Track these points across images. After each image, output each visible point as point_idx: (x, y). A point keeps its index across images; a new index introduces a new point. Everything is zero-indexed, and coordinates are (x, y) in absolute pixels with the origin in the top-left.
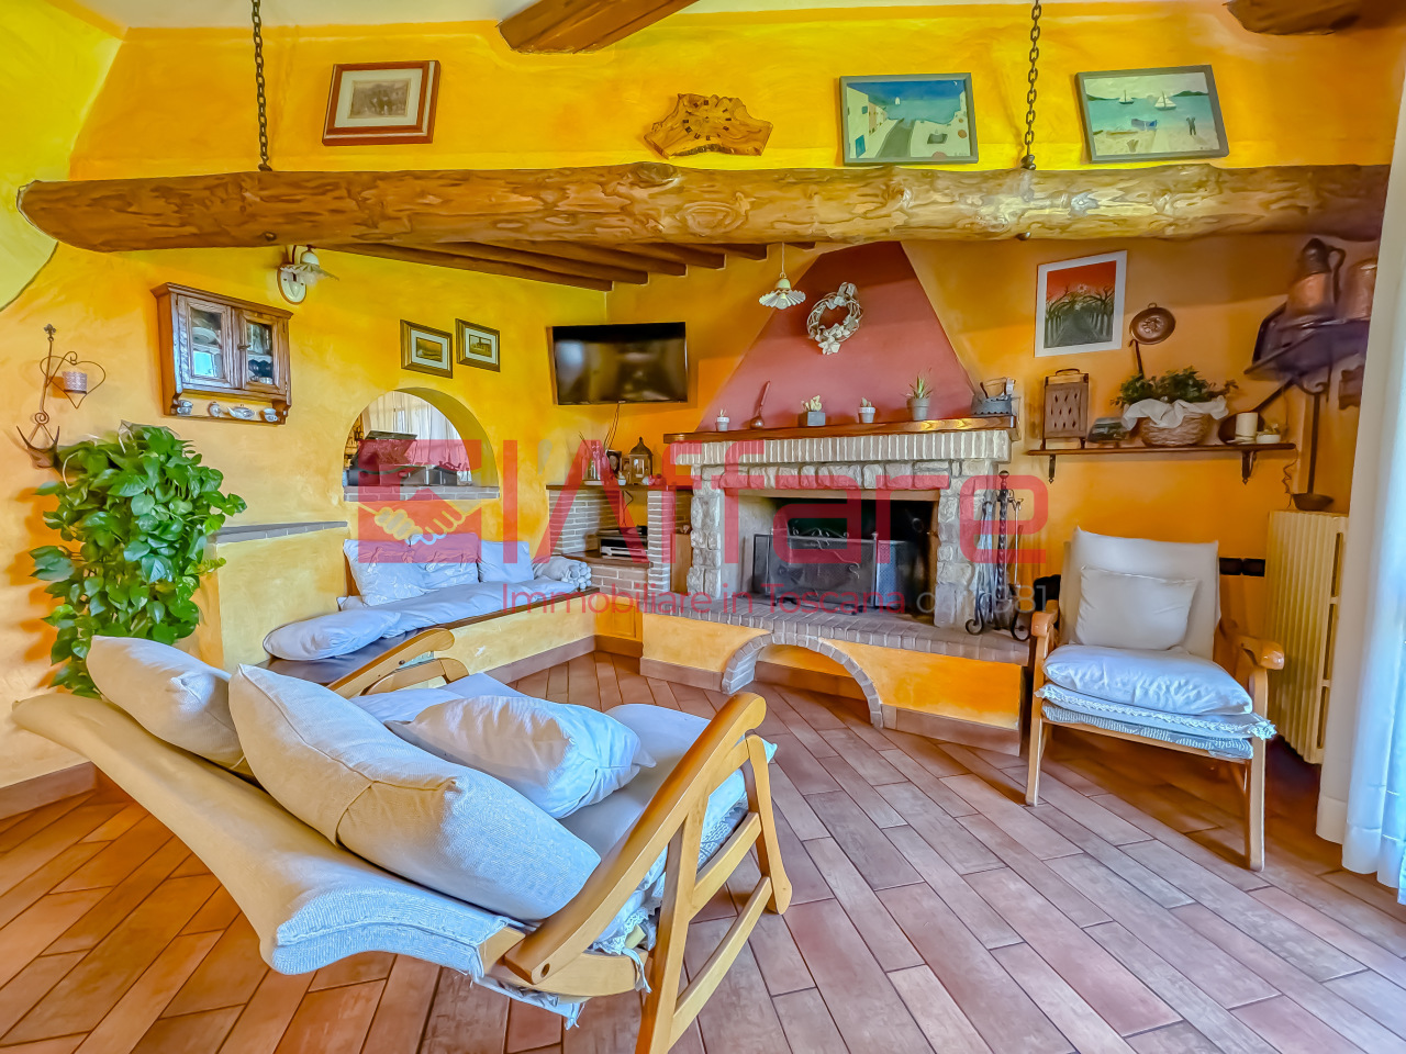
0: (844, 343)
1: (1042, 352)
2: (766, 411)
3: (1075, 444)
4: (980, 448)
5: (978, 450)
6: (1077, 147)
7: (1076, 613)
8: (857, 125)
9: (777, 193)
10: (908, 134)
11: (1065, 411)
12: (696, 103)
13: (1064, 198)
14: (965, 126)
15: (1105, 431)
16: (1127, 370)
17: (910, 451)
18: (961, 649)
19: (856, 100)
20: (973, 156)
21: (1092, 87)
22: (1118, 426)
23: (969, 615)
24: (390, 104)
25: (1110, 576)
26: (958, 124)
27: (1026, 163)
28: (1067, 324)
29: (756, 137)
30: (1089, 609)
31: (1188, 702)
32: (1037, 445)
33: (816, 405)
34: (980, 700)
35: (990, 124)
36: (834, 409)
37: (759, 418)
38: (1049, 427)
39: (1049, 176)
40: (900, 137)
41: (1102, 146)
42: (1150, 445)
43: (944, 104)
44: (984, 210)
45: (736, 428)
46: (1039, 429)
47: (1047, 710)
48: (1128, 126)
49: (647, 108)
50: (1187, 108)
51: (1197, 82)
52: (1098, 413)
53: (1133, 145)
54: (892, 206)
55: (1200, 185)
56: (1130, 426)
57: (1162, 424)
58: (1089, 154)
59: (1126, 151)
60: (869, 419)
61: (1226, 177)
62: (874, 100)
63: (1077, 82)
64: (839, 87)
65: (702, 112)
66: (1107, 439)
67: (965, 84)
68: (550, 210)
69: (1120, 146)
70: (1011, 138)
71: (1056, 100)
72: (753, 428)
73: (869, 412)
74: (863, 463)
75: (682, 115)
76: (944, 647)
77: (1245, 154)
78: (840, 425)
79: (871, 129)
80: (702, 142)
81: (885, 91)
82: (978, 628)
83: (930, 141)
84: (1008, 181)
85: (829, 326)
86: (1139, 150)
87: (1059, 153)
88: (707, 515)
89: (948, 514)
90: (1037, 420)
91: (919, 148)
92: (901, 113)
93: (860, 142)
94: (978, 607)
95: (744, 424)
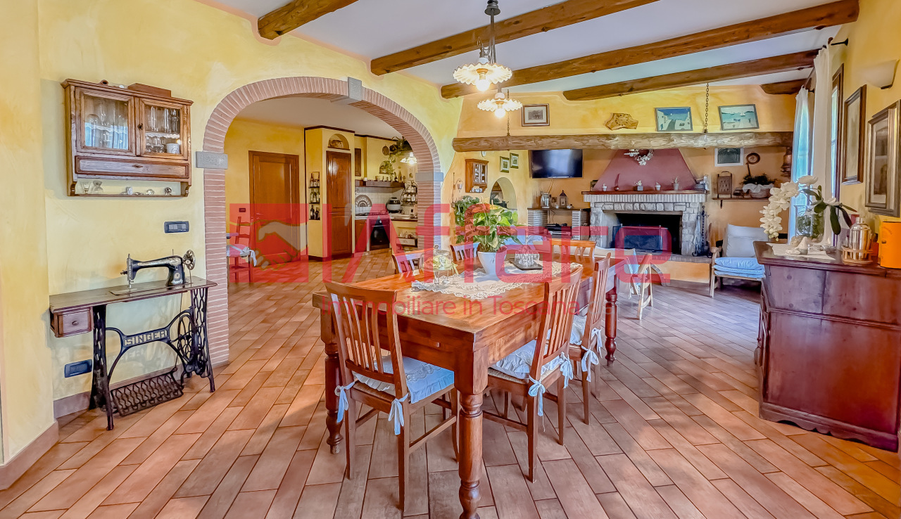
0: (647, 161)
1: (717, 165)
2: (620, 184)
3: (729, 196)
4: (696, 199)
5: (695, 200)
6: (719, 126)
7: (726, 249)
8: (661, 121)
9: (641, 140)
10: (674, 123)
11: (725, 186)
12: (619, 115)
13: (715, 141)
14: (689, 121)
15: (738, 192)
16: (746, 173)
17: (673, 199)
18: (691, 260)
19: (660, 114)
20: (692, 129)
21: (723, 110)
22: (742, 190)
23: (693, 251)
24: (538, 116)
25: (736, 238)
26: (688, 120)
27: (705, 131)
28: (725, 156)
29: (634, 125)
30: (730, 247)
31: (751, 266)
32: (716, 196)
33: (640, 184)
34: (697, 275)
35: (695, 120)
36: (646, 185)
37: (617, 187)
38: (720, 190)
39: (712, 135)
40: (672, 125)
41: (726, 126)
42: (752, 198)
43: (684, 115)
44: (696, 144)
45: (609, 190)
46: (716, 190)
47: (715, 272)
48: (733, 121)
49: (606, 116)
50: (748, 116)
51: (751, 109)
52: (736, 186)
53: (734, 126)
54: (671, 143)
55: (751, 138)
56: (745, 191)
57: (754, 192)
58: (722, 128)
59: (732, 127)
60: (659, 189)
61: (757, 135)
62: (665, 114)
63: (719, 108)
64: (656, 110)
65: (620, 118)
66: (740, 195)
67: (689, 110)
68: (584, 145)
69: (731, 126)
70: (701, 124)
71: (714, 113)
72: (617, 190)
73: (658, 187)
74: (656, 203)
75: (615, 119)
76: (685, 259)
77: (764, 128)
78: (649, 191)
79: (665, 121)
80: (621, 126)
81: (667, 112)
82: (696, 255)
83: (680, 125)
84: (701, 137)
85: (642, 156)
86: (736, 127)
87: (714, 128)
88: (597, 219)
89: (685, 219)
90: (716, 187)
91: (677, 126)
92: (672, 118)
93: (662, 125)
94: (696, 248)
95: (612, 188)
